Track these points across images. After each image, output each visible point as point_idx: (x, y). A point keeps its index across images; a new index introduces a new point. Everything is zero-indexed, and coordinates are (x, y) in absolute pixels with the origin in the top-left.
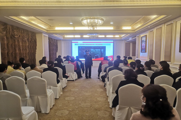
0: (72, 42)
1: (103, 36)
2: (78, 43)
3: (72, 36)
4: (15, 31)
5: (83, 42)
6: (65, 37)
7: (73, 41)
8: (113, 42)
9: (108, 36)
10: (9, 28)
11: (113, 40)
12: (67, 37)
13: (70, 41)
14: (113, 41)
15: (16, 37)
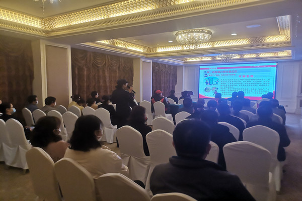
0: (200, 69)
1: (253, 56)
2: (210, 70)
3: (198, 59)
4: (98, 59)
5: (218, 68)
6: (188, 61)
7: (201, 67)
8: (277, 66)
9: (262, 55)
10: (90, 55)
11: (277, 62)
12: (190, 61)
13: (196, 67)
14: (276, 64)
15: (99, 66)
